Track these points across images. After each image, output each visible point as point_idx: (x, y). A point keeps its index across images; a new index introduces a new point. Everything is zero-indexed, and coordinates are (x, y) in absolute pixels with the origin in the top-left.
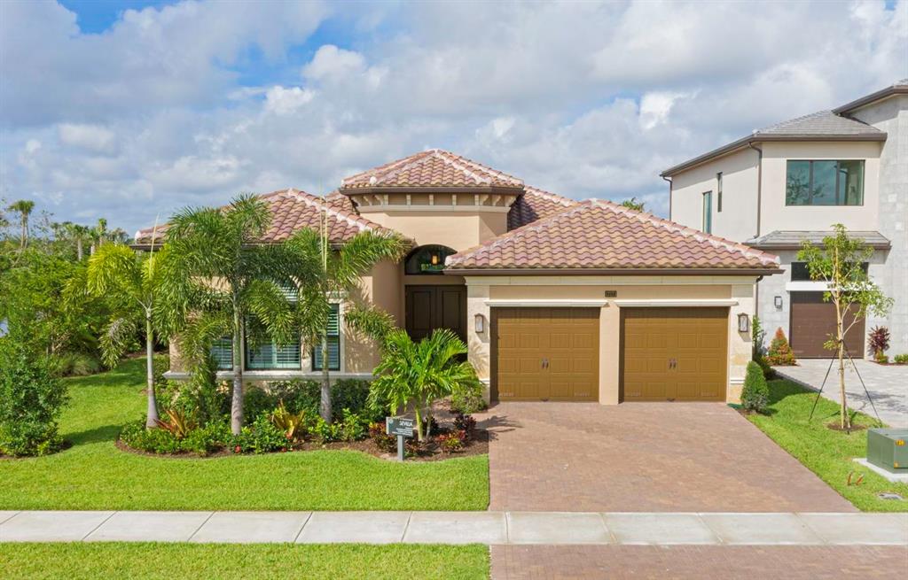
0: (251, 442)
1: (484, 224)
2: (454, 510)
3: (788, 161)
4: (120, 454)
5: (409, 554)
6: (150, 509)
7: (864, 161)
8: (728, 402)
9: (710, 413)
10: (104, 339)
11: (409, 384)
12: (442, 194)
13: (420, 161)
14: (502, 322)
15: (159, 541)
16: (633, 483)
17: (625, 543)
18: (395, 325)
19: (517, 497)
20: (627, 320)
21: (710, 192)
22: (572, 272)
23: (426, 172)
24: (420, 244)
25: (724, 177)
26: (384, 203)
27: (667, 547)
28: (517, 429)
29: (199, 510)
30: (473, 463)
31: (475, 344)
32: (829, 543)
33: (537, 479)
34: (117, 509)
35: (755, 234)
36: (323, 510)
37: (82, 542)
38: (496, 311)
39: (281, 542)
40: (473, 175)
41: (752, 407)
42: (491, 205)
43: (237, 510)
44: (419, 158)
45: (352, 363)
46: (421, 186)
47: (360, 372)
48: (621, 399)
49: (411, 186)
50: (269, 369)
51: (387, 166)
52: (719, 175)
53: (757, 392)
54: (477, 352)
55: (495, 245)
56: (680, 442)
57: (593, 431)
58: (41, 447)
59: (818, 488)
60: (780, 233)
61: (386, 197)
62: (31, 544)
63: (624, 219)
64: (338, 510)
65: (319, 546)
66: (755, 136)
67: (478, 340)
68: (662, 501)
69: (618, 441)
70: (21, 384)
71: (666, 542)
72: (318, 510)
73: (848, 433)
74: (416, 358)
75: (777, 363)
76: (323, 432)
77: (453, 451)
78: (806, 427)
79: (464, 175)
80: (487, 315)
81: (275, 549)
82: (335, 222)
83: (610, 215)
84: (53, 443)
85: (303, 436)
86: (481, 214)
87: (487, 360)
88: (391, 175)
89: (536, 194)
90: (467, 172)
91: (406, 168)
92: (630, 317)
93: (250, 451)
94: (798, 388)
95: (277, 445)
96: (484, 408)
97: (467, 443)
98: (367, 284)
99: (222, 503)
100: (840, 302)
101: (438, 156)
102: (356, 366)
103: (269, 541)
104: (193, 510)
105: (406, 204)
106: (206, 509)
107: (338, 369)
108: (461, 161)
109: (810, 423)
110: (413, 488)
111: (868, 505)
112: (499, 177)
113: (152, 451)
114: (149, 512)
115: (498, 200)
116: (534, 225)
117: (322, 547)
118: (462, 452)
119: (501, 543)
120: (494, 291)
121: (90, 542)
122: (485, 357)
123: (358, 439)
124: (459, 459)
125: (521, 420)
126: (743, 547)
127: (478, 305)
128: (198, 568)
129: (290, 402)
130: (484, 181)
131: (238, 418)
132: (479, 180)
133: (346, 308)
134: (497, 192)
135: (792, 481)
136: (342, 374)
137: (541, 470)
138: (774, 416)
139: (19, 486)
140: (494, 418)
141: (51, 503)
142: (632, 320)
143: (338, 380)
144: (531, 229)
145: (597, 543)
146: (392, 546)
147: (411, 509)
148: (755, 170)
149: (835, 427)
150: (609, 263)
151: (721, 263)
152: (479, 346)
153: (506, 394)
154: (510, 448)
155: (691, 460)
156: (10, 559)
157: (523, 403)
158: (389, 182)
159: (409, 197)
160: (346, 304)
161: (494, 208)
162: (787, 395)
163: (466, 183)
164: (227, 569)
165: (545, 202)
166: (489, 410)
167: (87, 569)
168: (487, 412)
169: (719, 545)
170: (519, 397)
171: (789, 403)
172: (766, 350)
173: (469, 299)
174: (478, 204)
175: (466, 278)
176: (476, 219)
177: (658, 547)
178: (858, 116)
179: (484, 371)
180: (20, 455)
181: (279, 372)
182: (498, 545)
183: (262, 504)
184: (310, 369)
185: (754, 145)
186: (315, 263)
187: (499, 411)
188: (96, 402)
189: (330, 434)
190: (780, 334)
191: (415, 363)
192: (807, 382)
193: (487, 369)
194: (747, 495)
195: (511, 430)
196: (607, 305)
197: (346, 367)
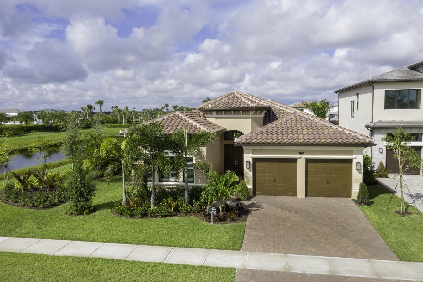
0: (158, 213)
1: (254, 122)
2: (227, 249)
3: (385, 90)
4: (112, 215)
5: (204, 271)
6: (116, 242)
7: (421, 89)
8: (352, 198)
9: (343, 204)
10: (106, 173)
11: (216, 193)
12: (237, 111)
13: (229, 97)
14: (258, 164)
15: (115, 259)
16: (302, 240)
17: (292, 271)
18: (212, 168)
19: (253, 244)
20: (309, 164)
21: (354, 101)
22: (285, 145)
23: (231, 102)
24: (228, 130)
25: (359, 96)
26: (214, 114)
27: (309, 275)
28: (261, 209)
29: (133, 244)
30: (239, 226)
31: (247, 172)
32: (381, 277)
33: (263, 235)
34: (104, 242)
35: (371, 121)
36: (177, 246)
37: (89, 257)
38: (255, 160)
39: (158, 261)
40: (249, 103)
41: (362, 202)
42: (256, 114)
43: (146, 245)
44: (229, 95)
45: (198, 180)
46: (228, 108)
47: (201, 183)
48: (306, 196)
49: (224, 108)
50: (167, 181)
51: (216, 99)
52: (357, 95)
53: (364, 196)
54: (247, 176)
55: (255, 133)
56: (327, 219)
57: (292, 212)
58: (85, 211)
59: (382, 247)
60: (382, 121)
61: (215, 112)
62: (72, 257)
63: (309, 121)
64: (183, 247)
65: (172, 265)
66: (371, 81)
67: (247, 171)
68: (313, 250)
69: (300, 217)
70: (78, 188)
71: (309, 272)
72: (176, 246)
73: (404, 216)
74: (219, 182)
75: (380, 177)
76: (185, 209)
77: (233, 220)
78: (385, 212)
79: (245, 103)
80: (251, 161)
81: (155, 265)
82: (192, 125)
83: (304, 119)
84: (89, 210)
85: (177, 210)
86: (252, 118)
87: (252, 179)
88: (217, 103)
89: (277, 107)
90: (247, 101)
91: (223, 100)
92: (310, 162)
93: (157, 216)
94: (386, 190)
95: (167, 214)
96: (249, 198)
97: (239, 216)
98: (204, 149)
99: (141, 241)
100: (400, 160)
101: (236, 94)
102: (200, 181)
103: (154, 261)
104: (131, 244)
105: (223, 114)
106: (135, 244)
107: (193, 182)
108: (245, 96)
109: (388, 209)
110: (213, 237)
111: (403, 258)
112: (260, 102)
113: (122, 214)
114: (115, 244)
115: (259, 112)
116: (271, 124)
117: (173, 266)
118: (237, 220)
119: (241, 268)
120: (254, 152)
121: (91, 257)
122: (250, 177)
123: (198, 212)
124: (235, 224)
125: (263, 205)
126: (342, 276)
127: (248, 158)
128: (126, 272)
129: (174, 195)
130: (253, 105)
131: (153, 203)
132: (251, 105)
133: (196, 159)
134: (258, 109)
135: (372, 242)
136: (194, 184)
137: (266, 231)
138: (372, 205)
139: (74, 229)
140: (253, 203)
141: (83, 238)
142: (311, 163)
143: (193, 187)
144: (270, 126)
145: (280, 270)
146: (198, 267)
147: (210, 248)
148: (371, 94)
149: (398, 212)
150: (301, 141)
151: (349, 142)
152: (248, 173)
153: (259, 192)
154: (256, 219)
155: (329, 229)
156: (63, 263)
157: (266, 196)
158: (216, 106)
159: (224, 112)
160: (196, 157)
161: (257, 115)
162: (380, 194)
163: (246, 106)
164: (136, 274)
165: (280, 110)
166: (252, 199)
167: (88, 270)
168: (251, 200)
169: (332, 275)
170: (265, 193)
171: (381, 199)
172: (375, 170)
173: (244, 155)
174: (251, 114)
175: (243, 147)
176: (250, 120)
177: (305, 274)
178: (419, 69)
179: (250, 183)
180: (78, 214)
181: (171, 183)
182: (240, 269)
183: (156, 243)
184: (183, 182)
185: (370, 85)
186: (183, 144)
187: (255, 199)
188: (109, 190)
189: (187, 210)
190: (381, 164)
191: (219, 184)
192: (391, 187)
193: (251, 182)
194: (350, 248)
195: (258, 210)
196: (300, 158)
197: (196, 181)
